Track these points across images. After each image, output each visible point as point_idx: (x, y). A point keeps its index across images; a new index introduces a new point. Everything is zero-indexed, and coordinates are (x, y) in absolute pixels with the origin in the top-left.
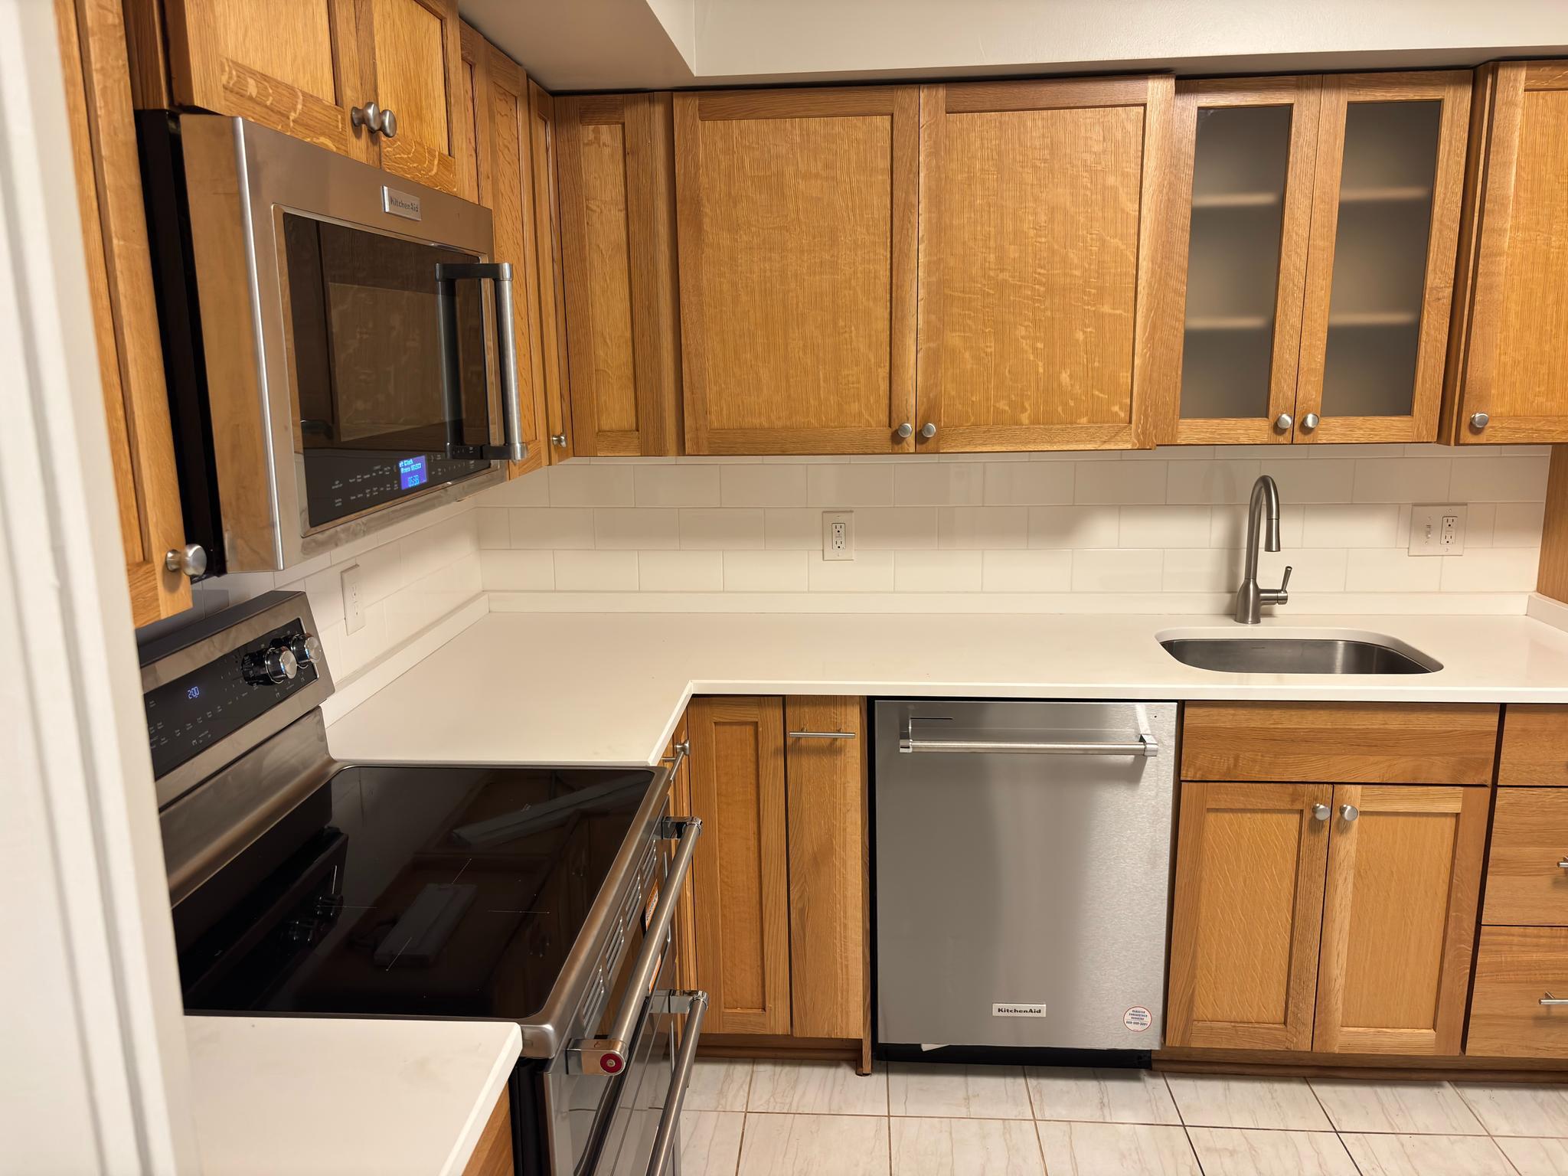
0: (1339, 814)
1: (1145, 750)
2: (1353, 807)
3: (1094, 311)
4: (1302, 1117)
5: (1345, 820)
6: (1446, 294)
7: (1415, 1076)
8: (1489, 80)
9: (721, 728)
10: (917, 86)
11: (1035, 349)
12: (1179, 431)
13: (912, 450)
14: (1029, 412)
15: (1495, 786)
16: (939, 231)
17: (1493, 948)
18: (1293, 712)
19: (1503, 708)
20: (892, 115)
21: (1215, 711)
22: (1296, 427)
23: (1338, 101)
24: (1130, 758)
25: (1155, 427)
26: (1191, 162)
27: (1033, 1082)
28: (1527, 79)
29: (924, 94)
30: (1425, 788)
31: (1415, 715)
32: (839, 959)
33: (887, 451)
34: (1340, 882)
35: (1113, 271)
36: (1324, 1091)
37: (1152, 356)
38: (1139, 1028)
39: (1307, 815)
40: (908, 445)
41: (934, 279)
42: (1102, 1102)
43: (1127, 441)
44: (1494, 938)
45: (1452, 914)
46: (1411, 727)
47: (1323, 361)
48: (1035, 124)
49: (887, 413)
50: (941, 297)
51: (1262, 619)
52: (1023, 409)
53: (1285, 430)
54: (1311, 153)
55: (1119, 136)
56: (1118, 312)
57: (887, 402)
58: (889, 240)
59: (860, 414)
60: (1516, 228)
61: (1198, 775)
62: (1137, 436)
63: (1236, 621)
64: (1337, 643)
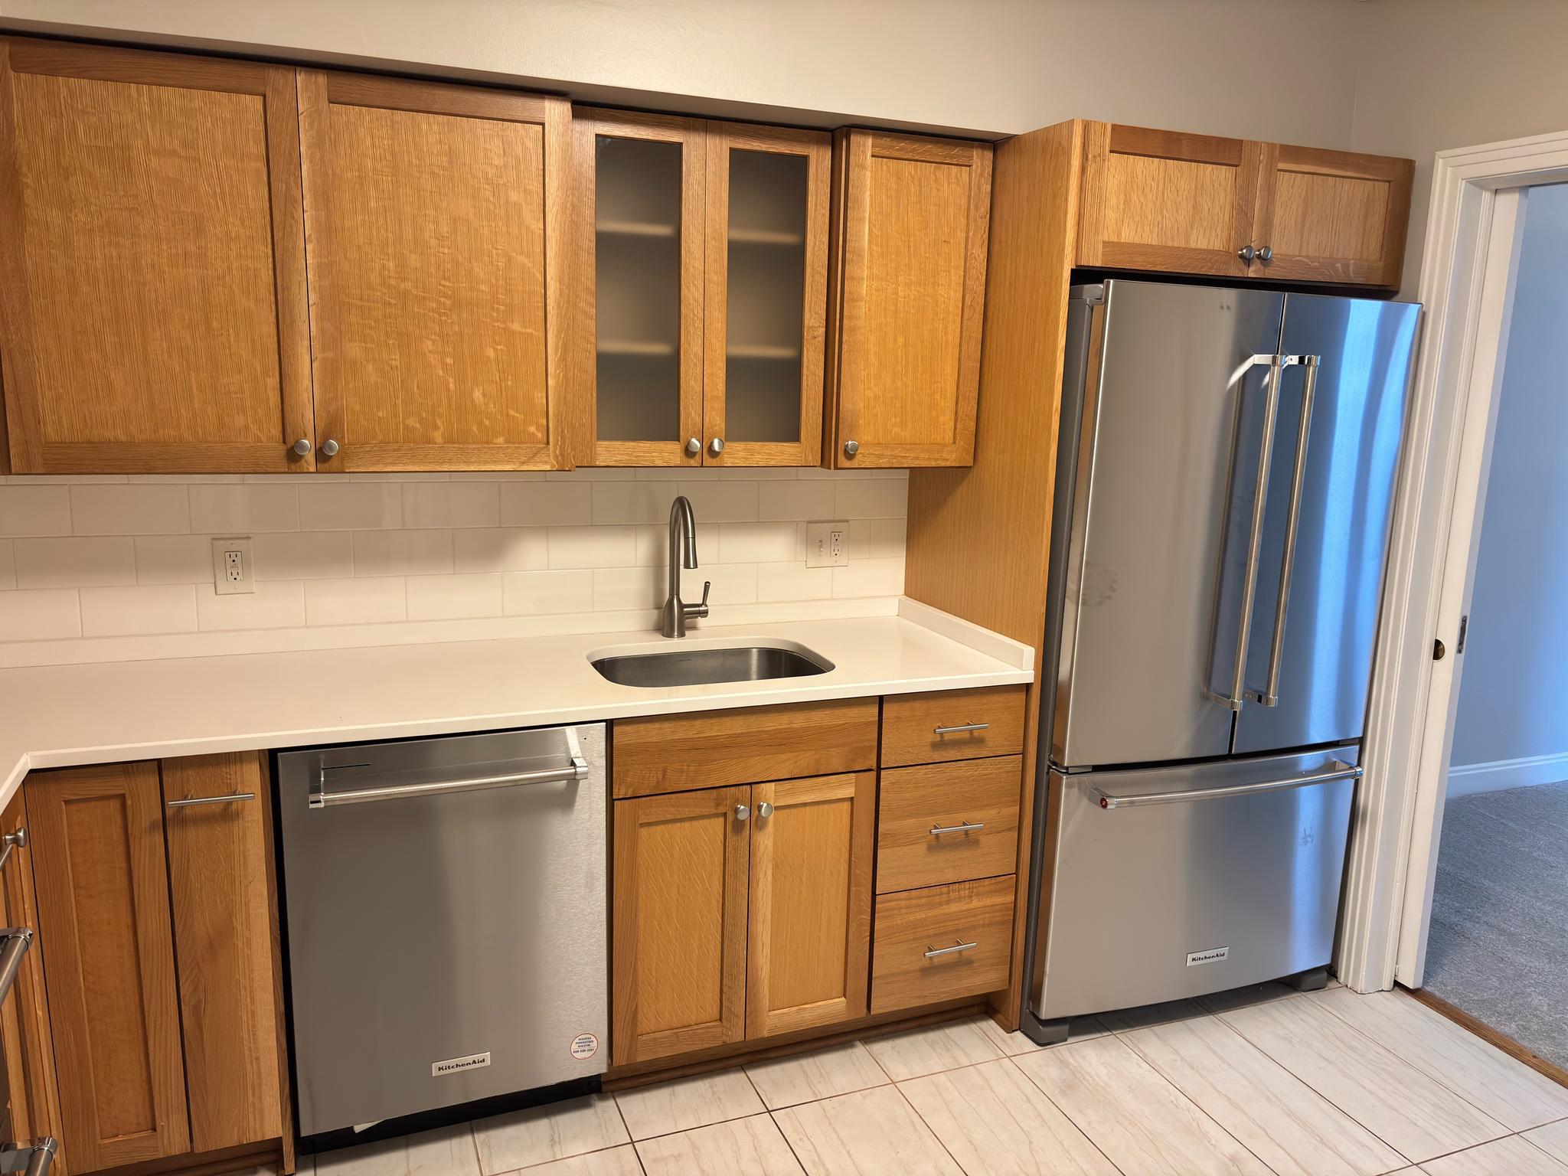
0: (757, 812)
1: (576, 773)
2: (768, 804)
3: (505, 328)
4: (739, 1105)
5: (763, 817)
6: (820, 333)
7: (833, 1042)
8: (844, 144)
9: (74, 807)
10: (293, 67)
11: (444, 364)
12: (597, 452)
13: (312, 469)
14: (442, 429)
15: (879, 769)
16: (329, 232)
17: (886, 914)
18: (713, 721)
19: (881, 699)
20: (264, 96)
21: (642, 727)
22: (705, 450)
23: (721, 145)
24: (563, 784)
25: (574, 449)
26: (593, 187)
27: (480, 1137)
28: (873, 146)
29: (301, 78)
30: (825, 778)
31: (814, 713)
32: (247, 1052)
33: (282, 470)
34: (761, 876)
35: (520, 288)
36: (758, 1075)
37: (565, 377)
38: (587, 1054)
39: (730, 818)
40: (307, 464)
41: (326, 283)
42: (553, 1139)
43: (545, 463)
44: (887, 904)
45: (853, 889)
46: (811, 724)
47: (724, 390)
48: (431, 128)
49: (280, 428)
50: (335, 303)
51: (687, 633)
52: (436, 427)
53: (696, 453)
54: (701, 192)
55: (519, 151)
56: (529, 331)
57: (279, 414)
58: (269, 235)
59: (247, 428)
60: (871, 277)
61: (629, 792)
62: (556, 457)
63: (663, 635)
64: (751, 651)
